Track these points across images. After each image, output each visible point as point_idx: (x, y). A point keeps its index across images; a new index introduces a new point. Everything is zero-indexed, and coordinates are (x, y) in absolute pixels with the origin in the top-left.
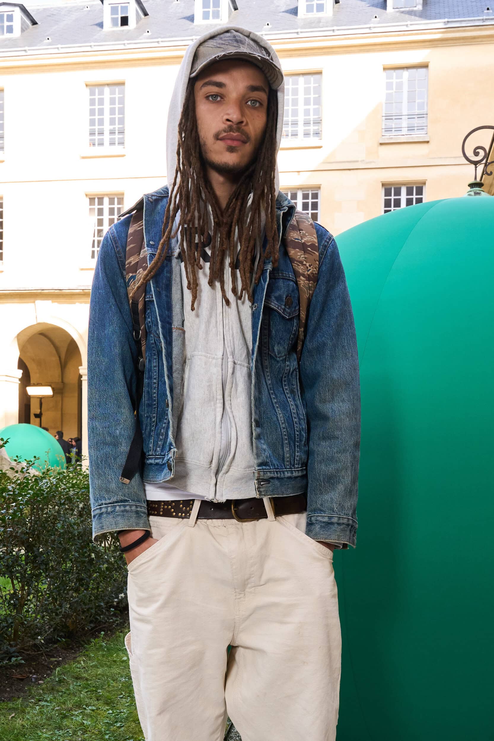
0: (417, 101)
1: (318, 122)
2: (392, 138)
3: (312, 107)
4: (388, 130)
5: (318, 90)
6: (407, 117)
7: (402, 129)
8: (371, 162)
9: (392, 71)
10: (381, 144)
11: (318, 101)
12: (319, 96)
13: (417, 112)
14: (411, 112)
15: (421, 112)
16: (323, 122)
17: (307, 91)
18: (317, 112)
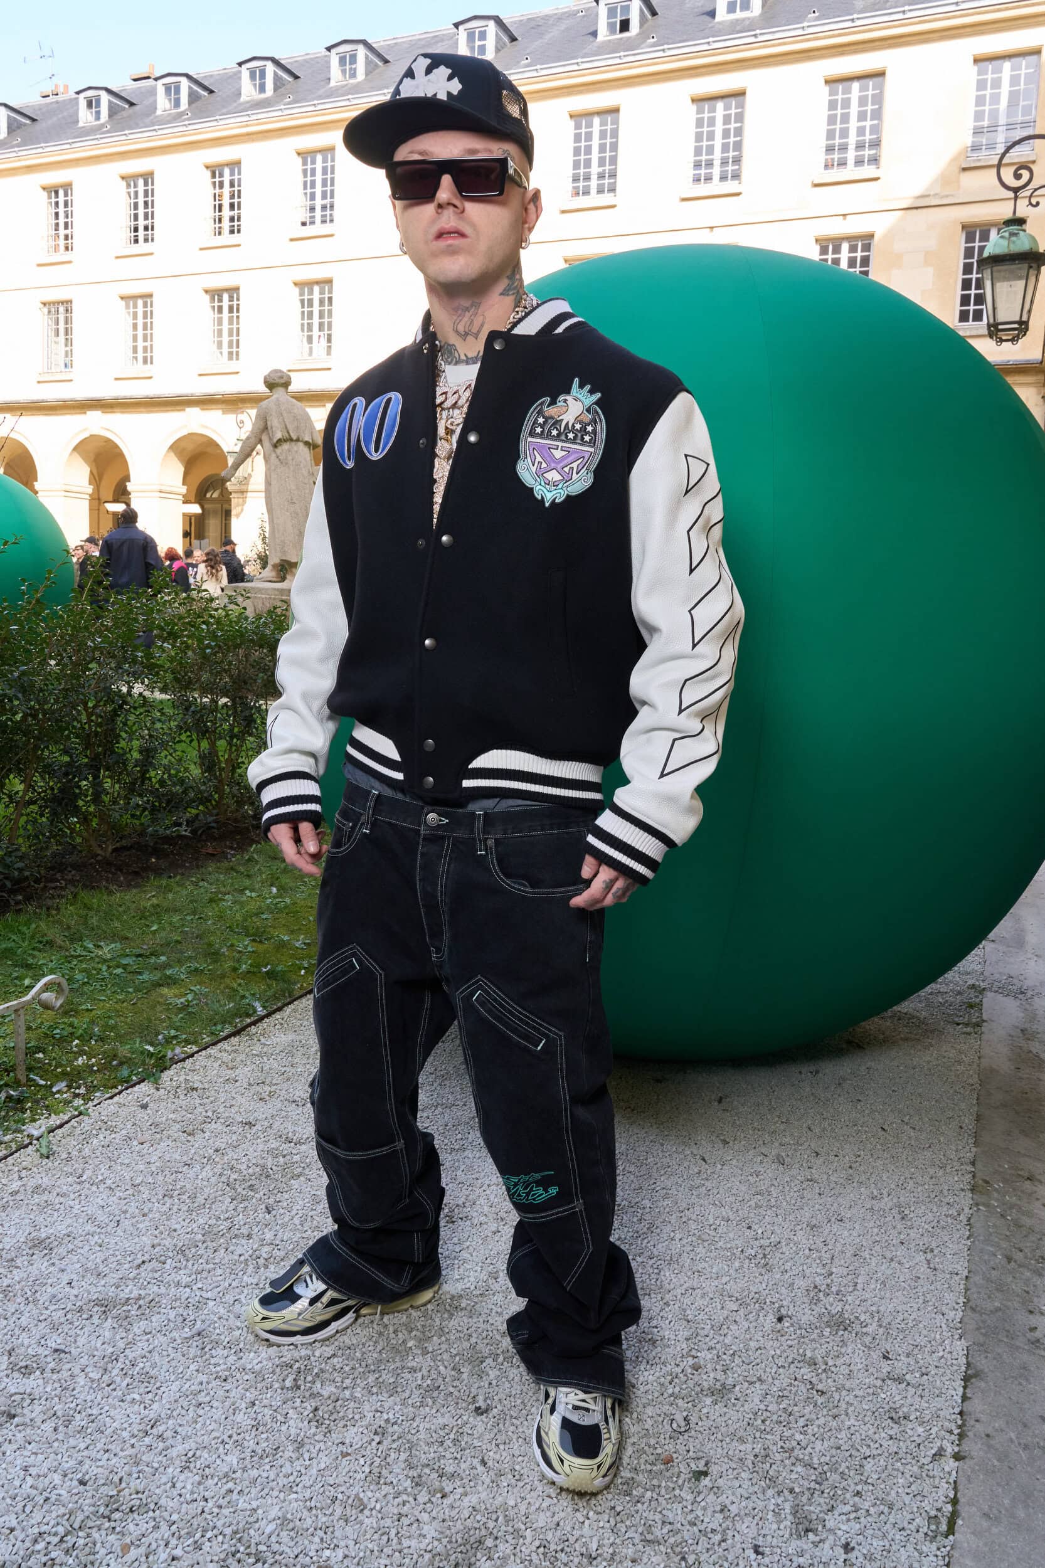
0: (1021, 103)
1: (876, 144)
2: (980, 160)
3: (868, 123)
4: (975, 148)
5: (878, 99)
6: (1005, 127)
7: (997, 146)
8: (947, 196)
9: (987, 63)
10: (964, 169)
11: (877, 114)
12: (880, 108)
13: (1020, 119)
14: (1011, 120)
15: (1027, 118)
16: (884, 143)
17: (863, 101)
18: (876, 129)
